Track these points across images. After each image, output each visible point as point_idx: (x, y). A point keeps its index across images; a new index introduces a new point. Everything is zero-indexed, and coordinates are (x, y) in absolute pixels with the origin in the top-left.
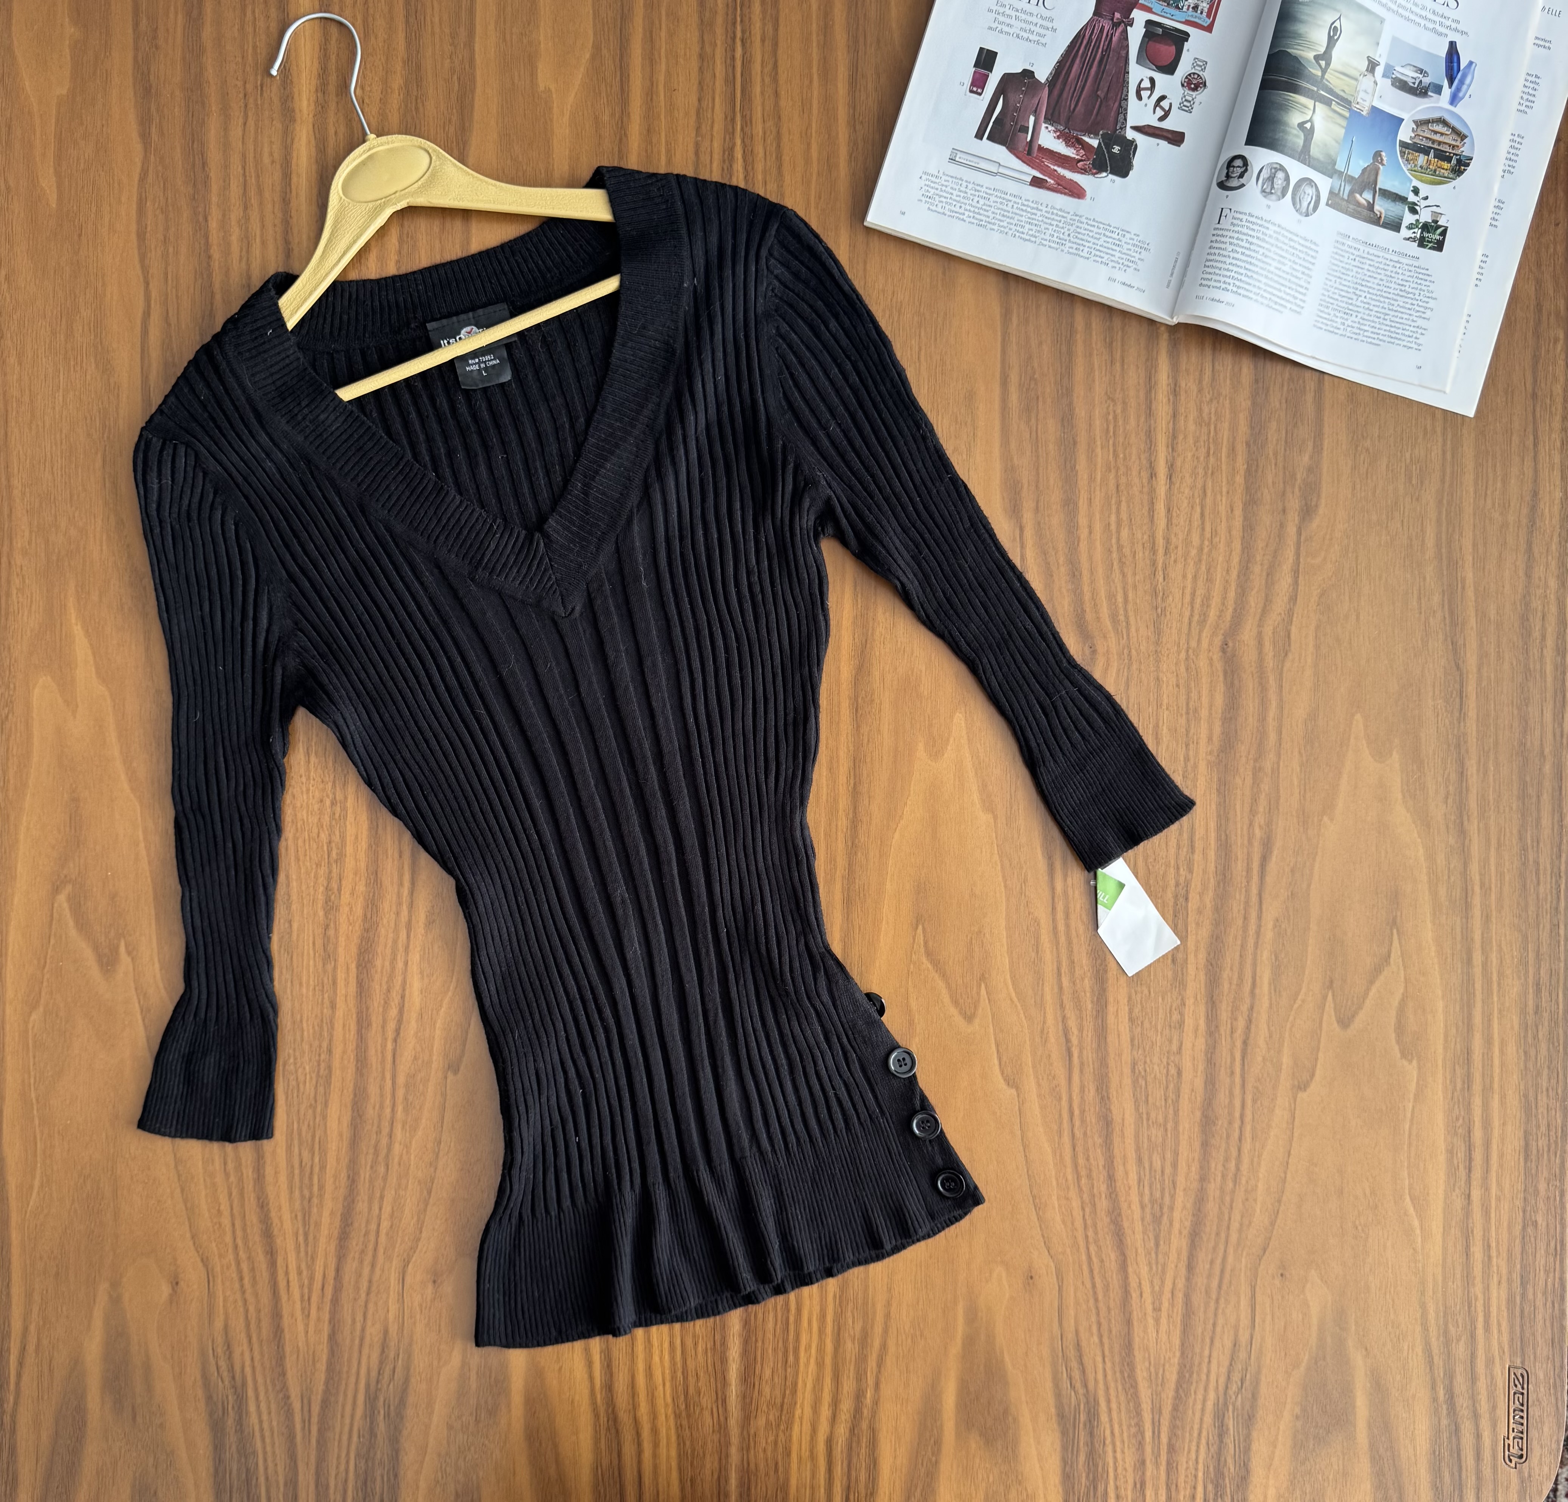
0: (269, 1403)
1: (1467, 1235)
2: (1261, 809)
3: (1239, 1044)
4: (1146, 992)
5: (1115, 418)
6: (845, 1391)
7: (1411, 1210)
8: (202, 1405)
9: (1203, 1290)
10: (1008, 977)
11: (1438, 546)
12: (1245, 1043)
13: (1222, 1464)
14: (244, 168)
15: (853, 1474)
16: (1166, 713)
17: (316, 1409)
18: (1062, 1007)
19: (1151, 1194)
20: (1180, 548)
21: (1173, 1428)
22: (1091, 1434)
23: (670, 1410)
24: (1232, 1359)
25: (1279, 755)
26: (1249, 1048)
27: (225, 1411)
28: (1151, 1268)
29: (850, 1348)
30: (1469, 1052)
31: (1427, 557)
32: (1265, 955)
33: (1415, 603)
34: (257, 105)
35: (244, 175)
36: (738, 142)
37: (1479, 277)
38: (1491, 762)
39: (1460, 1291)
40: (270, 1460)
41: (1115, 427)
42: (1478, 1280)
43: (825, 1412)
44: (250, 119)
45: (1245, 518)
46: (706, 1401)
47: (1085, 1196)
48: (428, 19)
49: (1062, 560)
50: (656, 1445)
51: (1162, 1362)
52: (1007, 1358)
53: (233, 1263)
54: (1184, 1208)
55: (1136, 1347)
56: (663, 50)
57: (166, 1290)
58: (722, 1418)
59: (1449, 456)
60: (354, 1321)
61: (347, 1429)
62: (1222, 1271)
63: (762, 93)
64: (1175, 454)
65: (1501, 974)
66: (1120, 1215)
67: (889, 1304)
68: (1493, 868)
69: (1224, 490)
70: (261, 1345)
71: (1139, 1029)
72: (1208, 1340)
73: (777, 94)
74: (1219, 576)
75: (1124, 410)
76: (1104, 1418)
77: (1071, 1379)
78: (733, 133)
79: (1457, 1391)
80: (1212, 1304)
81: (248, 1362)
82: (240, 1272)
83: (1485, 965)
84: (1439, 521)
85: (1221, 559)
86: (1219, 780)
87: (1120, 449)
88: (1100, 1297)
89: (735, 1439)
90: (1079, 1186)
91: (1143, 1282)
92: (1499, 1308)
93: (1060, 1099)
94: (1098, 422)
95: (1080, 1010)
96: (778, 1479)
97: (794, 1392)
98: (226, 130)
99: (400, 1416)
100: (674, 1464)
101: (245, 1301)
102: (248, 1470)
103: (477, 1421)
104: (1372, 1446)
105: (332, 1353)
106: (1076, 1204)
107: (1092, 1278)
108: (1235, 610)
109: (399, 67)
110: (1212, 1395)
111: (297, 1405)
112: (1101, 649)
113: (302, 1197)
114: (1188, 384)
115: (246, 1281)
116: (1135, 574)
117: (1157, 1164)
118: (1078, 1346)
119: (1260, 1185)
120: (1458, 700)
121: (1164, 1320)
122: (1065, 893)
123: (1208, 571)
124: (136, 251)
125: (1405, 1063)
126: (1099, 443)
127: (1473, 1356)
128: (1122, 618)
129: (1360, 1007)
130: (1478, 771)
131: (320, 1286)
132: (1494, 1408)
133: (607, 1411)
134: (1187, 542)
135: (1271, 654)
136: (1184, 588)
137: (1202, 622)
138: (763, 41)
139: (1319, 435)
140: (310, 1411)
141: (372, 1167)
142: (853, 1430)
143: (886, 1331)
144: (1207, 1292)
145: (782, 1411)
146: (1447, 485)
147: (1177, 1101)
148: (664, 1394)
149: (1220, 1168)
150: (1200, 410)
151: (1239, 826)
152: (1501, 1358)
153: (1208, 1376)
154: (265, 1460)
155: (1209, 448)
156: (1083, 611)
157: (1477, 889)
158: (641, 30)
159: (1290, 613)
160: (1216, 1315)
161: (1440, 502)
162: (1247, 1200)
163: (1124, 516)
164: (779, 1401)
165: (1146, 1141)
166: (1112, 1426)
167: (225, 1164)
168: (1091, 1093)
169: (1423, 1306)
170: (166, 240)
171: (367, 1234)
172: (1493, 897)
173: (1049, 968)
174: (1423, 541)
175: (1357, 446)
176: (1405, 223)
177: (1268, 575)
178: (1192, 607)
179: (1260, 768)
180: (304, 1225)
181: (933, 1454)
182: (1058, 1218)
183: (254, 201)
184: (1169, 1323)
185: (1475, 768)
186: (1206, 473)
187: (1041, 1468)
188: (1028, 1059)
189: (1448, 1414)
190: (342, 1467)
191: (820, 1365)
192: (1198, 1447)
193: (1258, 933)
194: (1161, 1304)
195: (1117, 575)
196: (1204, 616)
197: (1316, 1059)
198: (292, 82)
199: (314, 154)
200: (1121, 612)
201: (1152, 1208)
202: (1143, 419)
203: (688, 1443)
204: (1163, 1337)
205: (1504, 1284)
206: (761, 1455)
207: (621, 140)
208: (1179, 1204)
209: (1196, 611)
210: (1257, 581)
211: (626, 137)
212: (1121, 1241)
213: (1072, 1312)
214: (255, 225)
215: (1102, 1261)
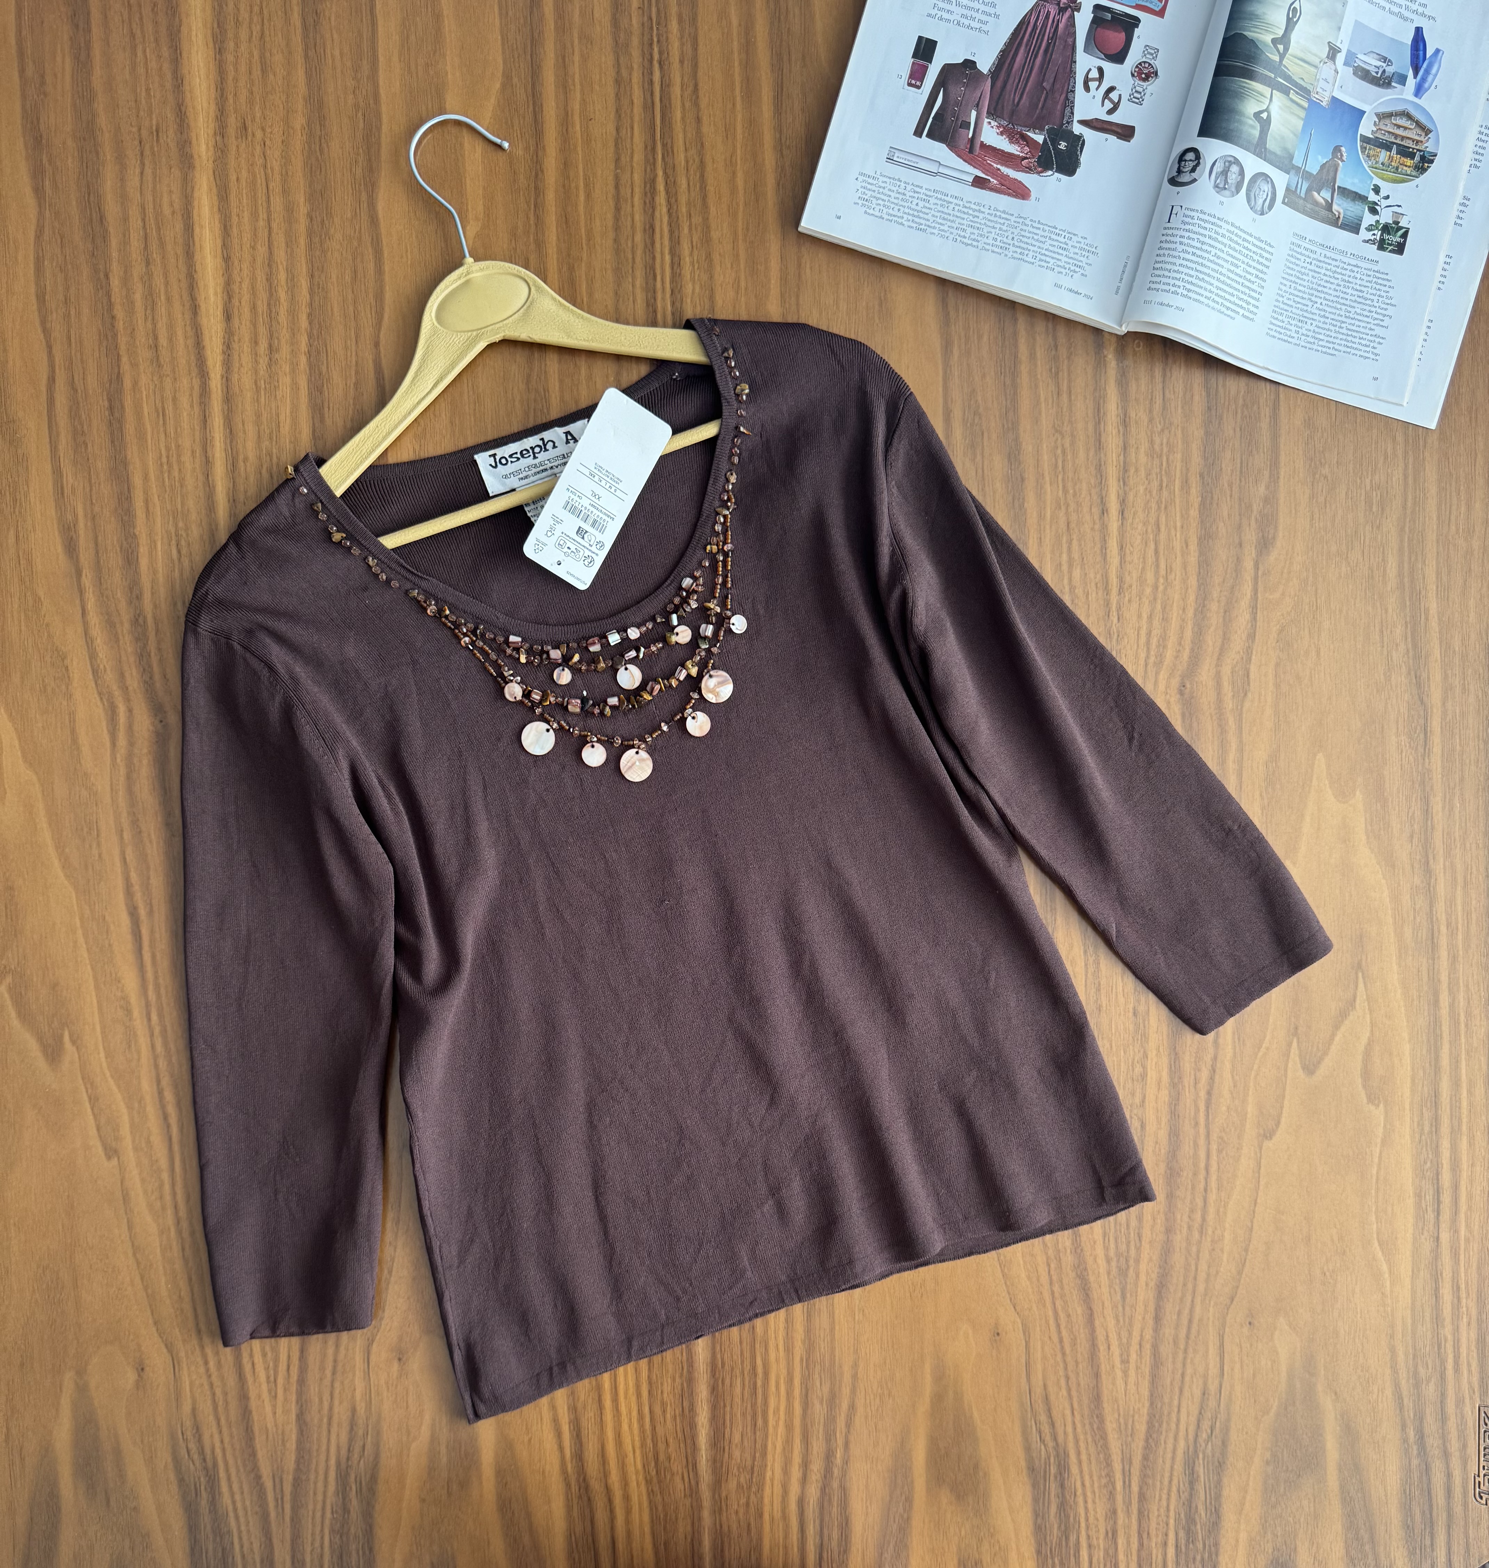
0: (241, 1483)
1: (1436, 1277)
3: (1203, 1094)
5: (1064, 452)
6: (815, 1452)
7: (1380, 1255)
8: (174, 1488)
9: (1171, 1341)
11: (1400, 575)
12: (1209, 1093)
13: (1193, 1511)
14: (144, 220)
15: (826, 1532)
17: (288, 1488)
19: (1117, 1247)
20: (1134, 587)
21: (1144, 1477)
22: (1062, 1486)
23: (641, 1477)
24: (1201, 1408)
26: (1214, 1098)
27: (197, 1493)
28: (1118, 1321)
29: (819, 1410)
30: (1436, 1094)
31: (1389, 589)
33: (1377, 637)
34: (153, 154)
35: (144, 227)
36: (660, 173)
37: (1442, 279)
38: (1457, 798)
39: (1429, 1333)
40: (245, 1538)
41: (1063, 461)
42: (1448, 1320)
43: (796, 1473)
44: (146, 167)
45: (1201, 553)
46: (677, 1466)
47: (1050, 1252)
48: (328, 51)
50: (628, 1511)
51: (1131, 1413)
52: (976, 1415)
54: (1150, 1260)
55: (1105, 1399)
56: (577, 76)
57: (131, 1376)
58: (693, 1482)
59: (1410, 480)
60: (321, 1401)
61: (319, 1506)
62: (1190, 1321)
63: (683, 118)
64: (1127, 488)
65: (1469, 1014)
66: (1086, 1269)
67: (855, 1366)
68: (1460, 908)
69: (1179, 524)
70: (230, 1427)
72: (1177, 1390)
73: (698, 120)
75: (1073, 443)
76: (1074, 1470)
77: (1040, 1433)
78: (654, 164)
79: (1427, 1431)
80: (1181, 1355)
81: (218, 1445)
82: (204, 1356)
83: (1452, 1006)
84: (1401, 550)
85: (1177, 596)
87: (1070, 485)
88: (1068, 1350)
89: (707, 1503)
91: (1110, 1335)
92: (1468, 1348)
94: (1046, 457)
96: (751, 1541)
97: (764, 1454)
98: (122, 180)
99: (372, 1491)
100: (647, 1529)
101: (211, 1385)
102: (224, 1550)
103: (449, 1494)
104: (1342, 1488)
105: (301, 1433)
107: (1059, 1332)
108: (1192, 650)
109: (300, 105)
110: (1182, 1444)
111: (269, 1484)
114: (1138, 413)
115: (211, 1364)
118: (1047, 1399)
119: (1226, 1234)
120: (1422, 736)
121: (1132, 1373)
123: (1164, 609)
124: (36, 313)
125: (1372, 1108)
126: (1047, 479)
127: (1443, 1395)
129: (1325, 1053)
130: (1444, 808)
131: (285, 1367)
132: (1464, 1446)
133: (578, 1481)
134: (1142, 580)
135: (1230, 694)
136: (1139, 628)
137: (1159, 663)
138: (682, 62)
139: (1274, 464)
140: (282, 1490)
142: (824, 1489)
143: (854, 1391)
144: (1176, 1342)
145: (752, 1473)
146: (1409, 512)
148: (635, 1462)
149: (1185, 1218)
150: (1152, 442)
152: (1471, 1398)
153: (1177, 1425)
154: (240, 1538)
155: (1162, 480)
157: (1443, 929)
158: (552, 55)
159: (1249, 651)
160: (1184, 1365)
161: (1402, 529)
162: (1214, 1249)
163: (1076, 555)
164: (749, 1463)
166: (1082, 1477)
169: (1393, 1351)
170: (66, 301)
172: (1460, 937)
174: (1385, 570)
175: (1314, 475)
176: (1365, 224)
177: (1225, 612)
178: (1148, 649)
181: (904, 1510)
182: (1023, 1275)
183: (156, 256)
184: (1137, 1374)
185: (1440, 805)
186: (1159, 508)
187: (1013, 1520)
189: (1419, 1454)
190: (317, 1544)
191: (789, 1427)
192: (1169, 1495)
194: (1129, 1355)
196: (1161, 657)
197: (1282, 1107)
198: (188, 126)
199: (216, 203)
201: (1118, 1261)
202: (1092, 453)
203: (660, 1508)
204: (1132, 1387)
205: (1474, 1324)
206: (734, 1516)
207: (537, 175)
208: (1145, 1256)
209: (1152, 653)
210: (1214, 618)
211: (542, 171)
212: (1087, 1295)
213: (1039, 1367)
214: (158, 282)
215: (1069, 1316)
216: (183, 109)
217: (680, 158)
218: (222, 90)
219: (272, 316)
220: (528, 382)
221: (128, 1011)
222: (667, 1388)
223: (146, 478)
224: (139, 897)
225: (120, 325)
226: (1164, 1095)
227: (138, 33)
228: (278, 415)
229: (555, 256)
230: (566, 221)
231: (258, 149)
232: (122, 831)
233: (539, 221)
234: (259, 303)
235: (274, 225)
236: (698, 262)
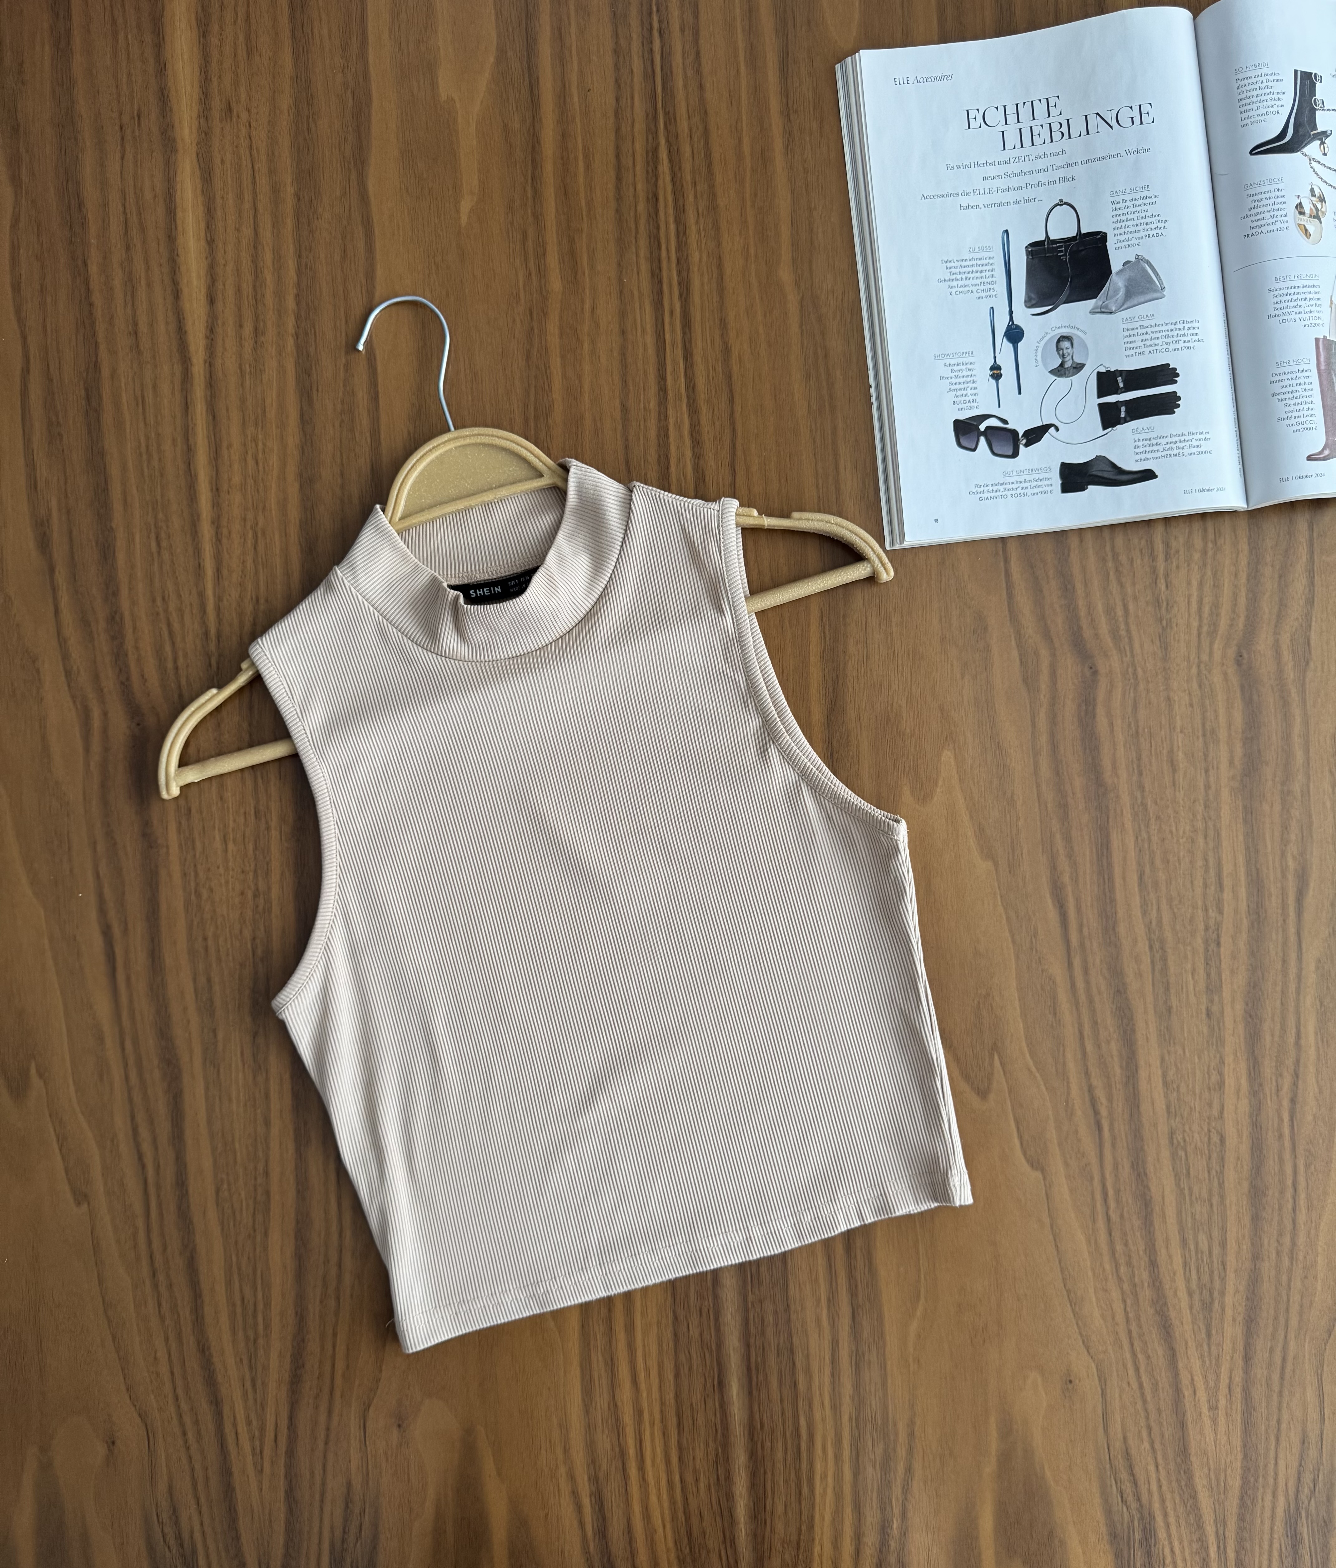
2: (1293, 837)
3: (1286, 1103)
4: (1180, 1051)
6: (868, 1523)
9: (1264, 1383)
10: (1024, 1044)
12: (1293, 1101)
14: (124, 206)
16: (1181, 736)
18: (1087, 1073)
19: (1199, 1279)
20: (1181, 552)
21: (1240, 1541)
22: (1149, 1553)
24: (1301, 1460)
25: (1308, 777)
26: (1298, 1106)
28: (1204, 1362)
29: (871, 1474)
32: (1309, 1000)
34: (134, 138)
35: (125, 212)
36: (662, 141)
43: (848, 1547)
44: (128, 153)
46: (713, 1542)
47: (1126, 1287)
48: (316, 31)
49: (1051, 573)
51: (1223, 1466)
52: (1048, 1474)
53: (174, 1415)
54: (1237, 1291)
55: (1193, 1451)
56: (574, 48)
57: (101, 1450)
58: (732, 1561)
60: (312, 1474)
62: (1284, 1360)
66: (1165, 1304)
67: (912, 1422)
70: (210, 1508)
71: (1175, 1094)
72: (1273, 1439)
73: (701, 86)
74: (1227, 581)
76: (1162, 1534)
77: (1121, 1493)
78: (656, 132)
80: (1275, 1399)
81: (197, 1528)
82: (182, 1424)
85: (1227, 562)
86: (1245, 807)
88: (1149, 1397)
90: (1118, 1276)
91: (1196, 1378)
93: (1092, 1178)
95: (1108, 1078)
97: (811, 1527)
98: (102, 165)
101: (190, 1458)
105: (290, 1511)
106: (1115, 1295)
107: (1139, 1377)
108: (1247, 617)
109: (286, 85)
110: (1281, 1502)
112: (1102, 668)
113: (247, 1338)
115: (190, 1435)
116: (1134, 584)
117: (1204, 1245)
118: (1128, 1455)
119: (1320, 1259)
121: (1222, 1420)
122: (1082, 945)
123: (1215, 575)
124: (11, 301)
128: (1123, 633)
131: (272, 1437)
135: (1290, 665)
136: (1189, 596)
137: (1213, 633)
138: (682, 30)
141: (321, 1302)
144: (1269, 1384)
145: (798, 1549)
147: (1222, 1172)
148: (665, 1536)
149: (1274, 1244)
151: (1270, 858)
153: (1275, 1479)
156: (1080, 628)
158: (548, 28)
159: (1308, 617)
160: (1280, 1410)
162: (1306, 1277)
164: (794, 1538)
165: (1189, 1219)
166: (1171, 1543)
167: (159, 1305)
168: (1126, 1170)
170: (42, 290)
171: (320, 1376)
173: (1069, 1032)
177: (1280, 577)
178: (1200, 617)
179: (1289, 792)
180: (251, 1368)
182: (1097, 1313)
183: (137, 242)
184: (1227, 1422)
188: (1052, 1134)
191: (838, 1496)
192: (1270, 1560)
193: (1299, 977)
194: (1217, 1401)
195: (1114, 586)
196: (1214, 626)
198: (171, 110)
199: (200, 186)
200: (1122, 627)
201: (1201, 1294)
204: (1223, 1438)
207: (533, 147)
208: (1230, 1288)
209: (1205, 621)
210: (1269, 584)
211: (539, 142)
212: (1168, 1333)
213: (1118, 1418)
214: (139, 267)
215: (1148, 1357)
216: (166, 93)
217: (683, 126)
218: (206, 72)
219: (257, 299)
220: (528, 357)
221: (101, 1039)
222: (700, 1454)
223: (124, 469)
224: (112, 914)
225: (98, 312)
226: (1244, 1105)
227: (120, 21)
228: (264, 400)
229: (554, 229)
230: (565, 192)
231: (244, 131)
232: (95, 843)
233: (537, 194)
234: (244, 286)
235: (260, 206)
236: (704, 230)
